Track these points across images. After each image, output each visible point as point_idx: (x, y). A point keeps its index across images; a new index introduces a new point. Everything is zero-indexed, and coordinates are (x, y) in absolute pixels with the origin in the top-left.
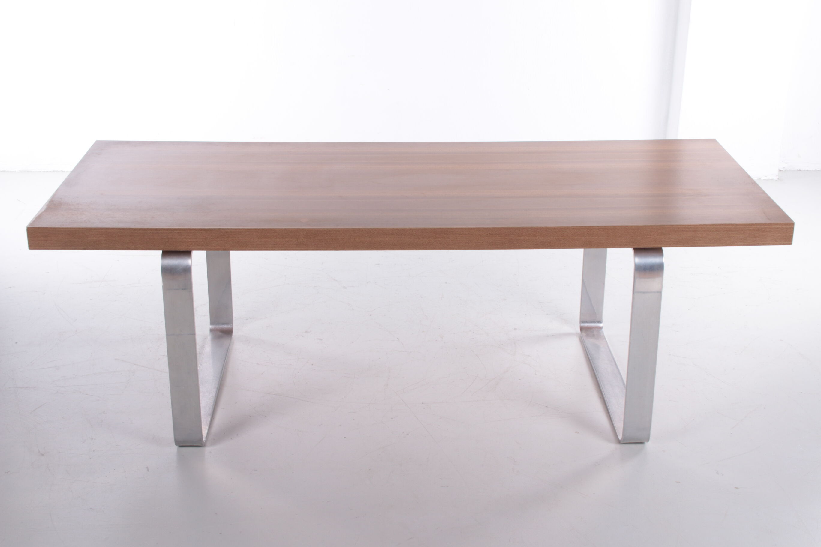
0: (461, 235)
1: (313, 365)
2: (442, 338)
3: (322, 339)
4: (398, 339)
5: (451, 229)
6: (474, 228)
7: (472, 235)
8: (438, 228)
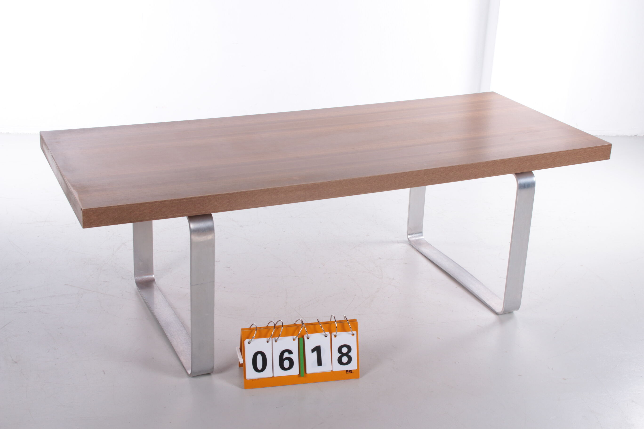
0: (413, 177)
1: (225, 287)
2: (324, 266)
3: (229, 267)
4: (290, 267)
5: (406, 173)
6: (422, 170)
7: (420, 175)
8: (398, 173)
